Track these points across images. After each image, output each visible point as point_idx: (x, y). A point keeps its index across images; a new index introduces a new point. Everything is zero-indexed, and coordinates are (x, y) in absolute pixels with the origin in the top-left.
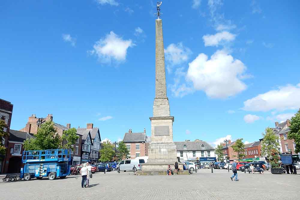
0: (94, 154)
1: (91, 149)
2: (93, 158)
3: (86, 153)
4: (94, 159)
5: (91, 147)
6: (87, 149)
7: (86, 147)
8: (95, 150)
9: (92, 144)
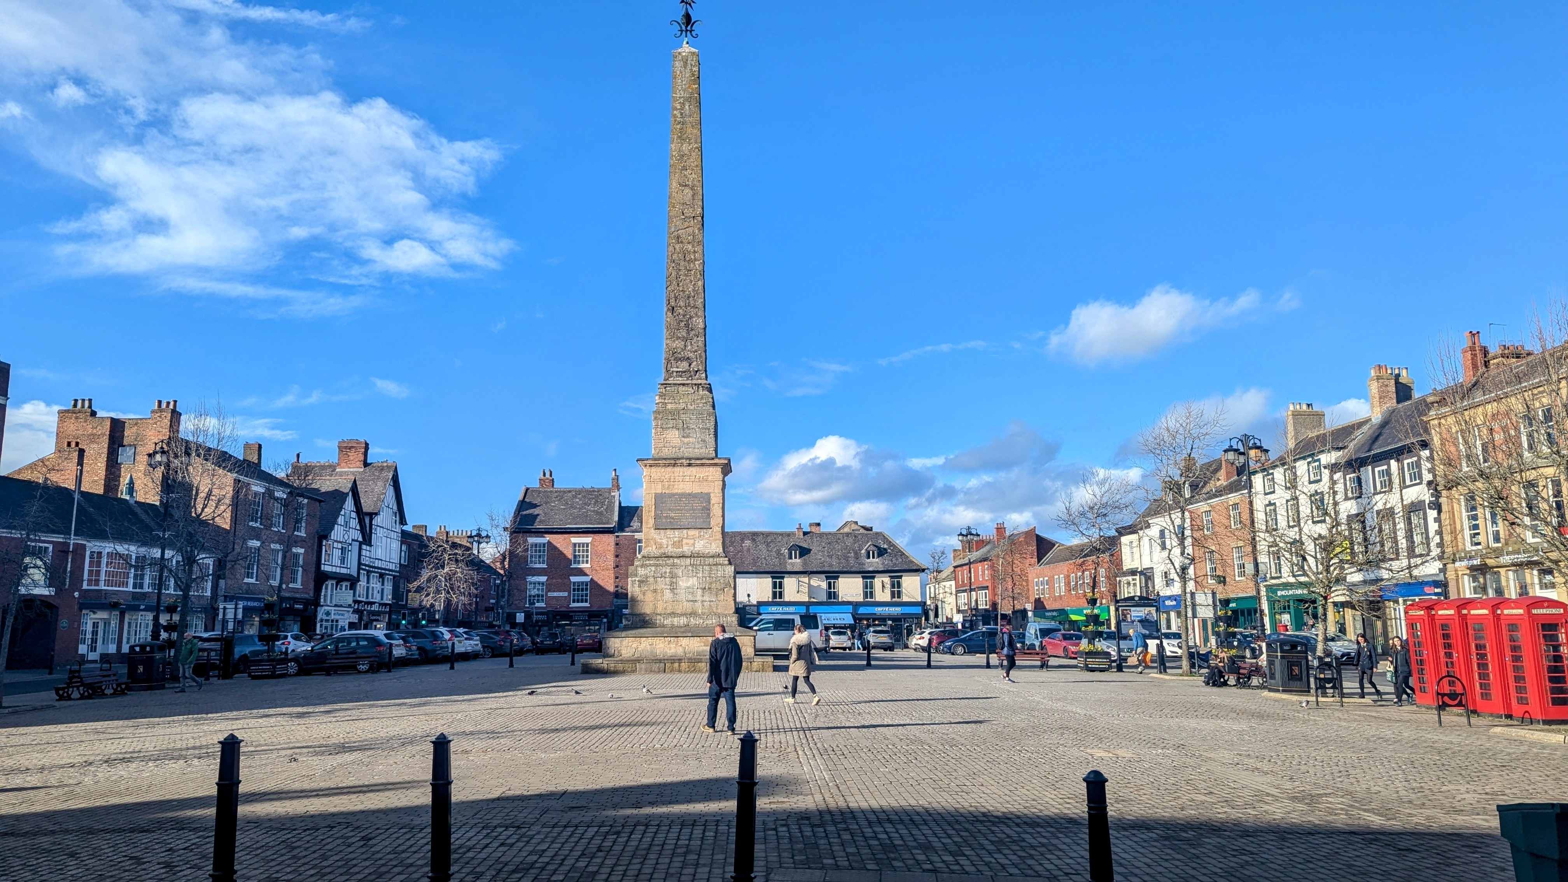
0: (375, 584)
1: (360, 564)
2: (366, 603)
3: (339, 579)
4: (375, 608)
5: (364, 553)
6: (343, 560)
7: (337, 553)
8: (377, 564)
9: (367, 539)
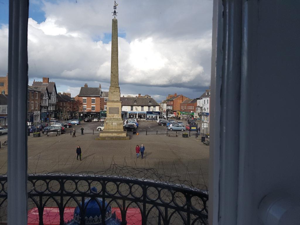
0: (52, 107)
1: (49, 103)
2: (50, 111)
3: (45, 107)
6: (45, 103)
8: (52, 103)
9: (50, 98)
